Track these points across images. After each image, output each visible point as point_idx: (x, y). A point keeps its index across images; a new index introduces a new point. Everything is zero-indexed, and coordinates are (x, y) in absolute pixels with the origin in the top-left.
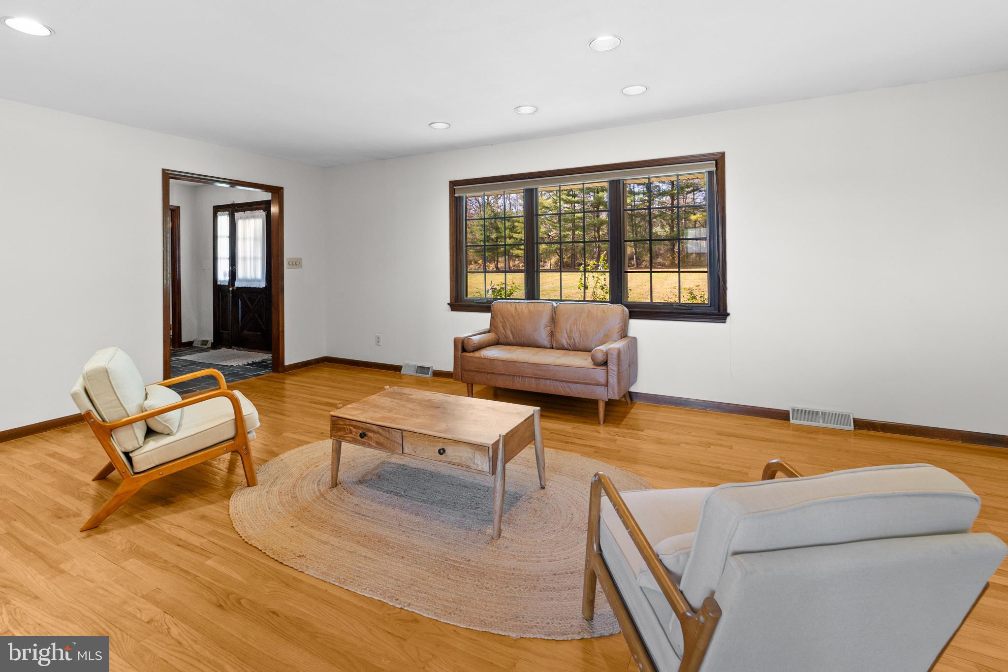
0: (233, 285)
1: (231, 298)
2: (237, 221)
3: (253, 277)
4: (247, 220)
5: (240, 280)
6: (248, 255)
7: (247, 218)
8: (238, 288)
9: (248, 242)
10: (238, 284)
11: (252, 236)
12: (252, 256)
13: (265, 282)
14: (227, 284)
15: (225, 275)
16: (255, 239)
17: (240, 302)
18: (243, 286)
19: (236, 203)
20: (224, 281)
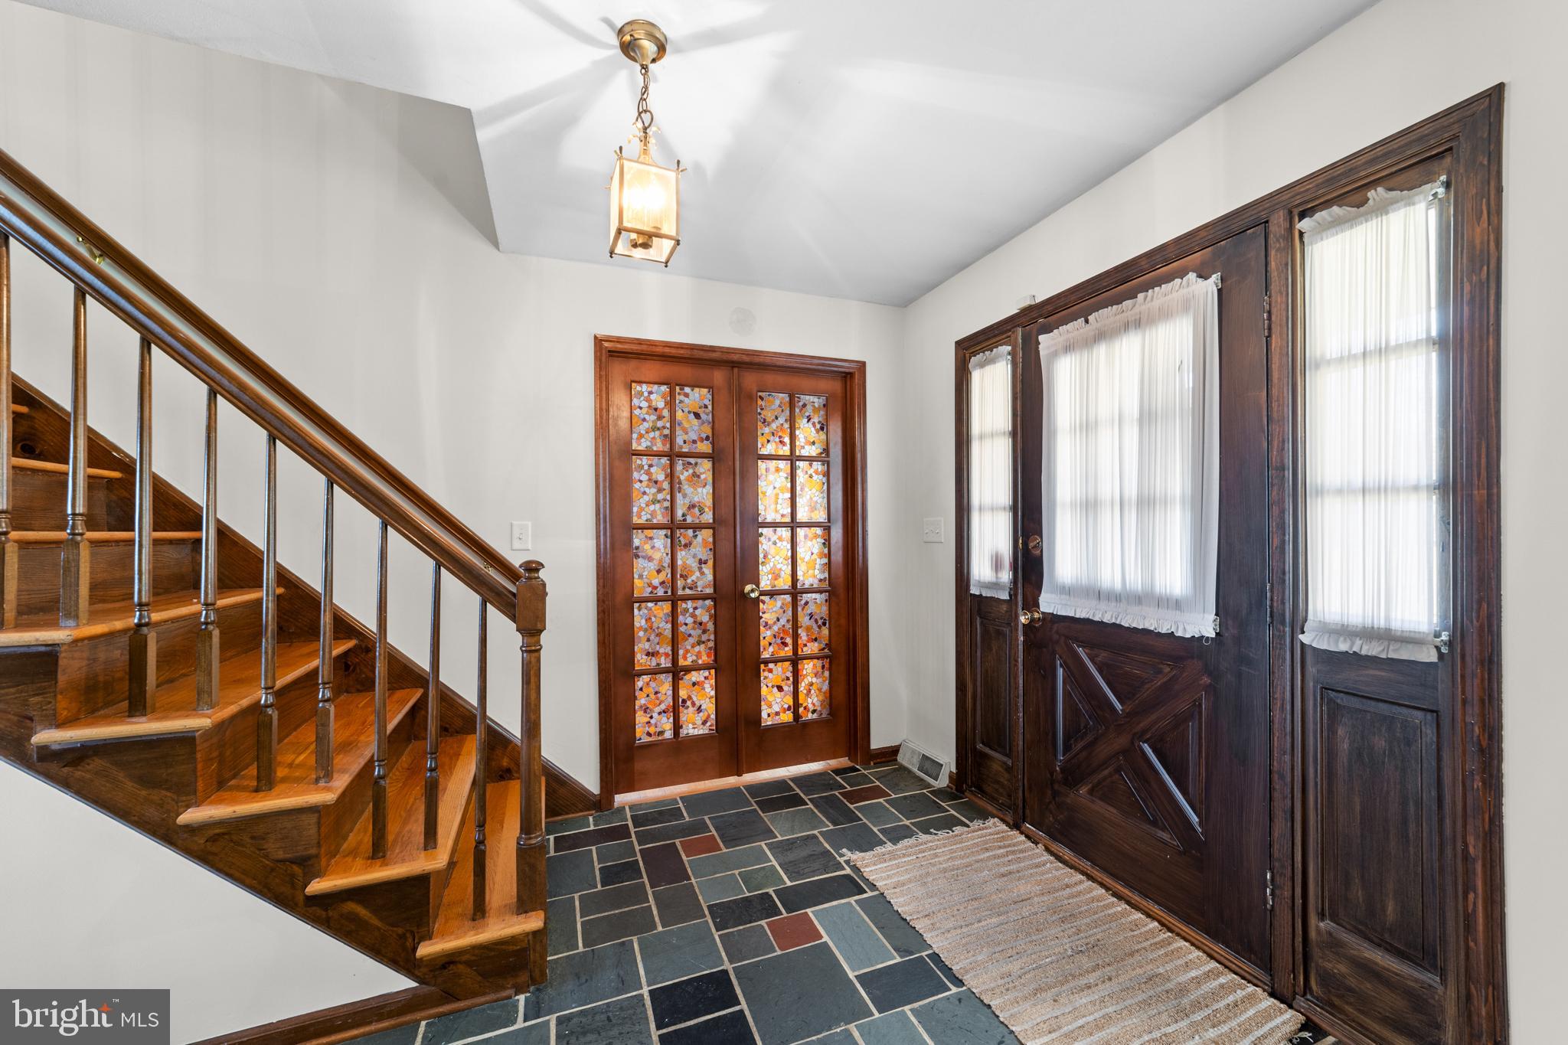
0: (1032, 604)
1: (1021, 647)
2: (1050, 363)
3: (1135, 581)
4: (1101, 350)
5: (1067, 591)
6: (1107, 489)
7: (1101, 336)
8: (1053, 619)
9: (1106, 439)
10: (1049, 603)
11: (1132, 408)
12: (1132, 491)
13: (1212, 616)
14: (1005, 596)
15: (997, 565)
16: (1147, 417)
17: (1060, 672)
18: (1081, 614)
19: (1039, 300)
20: (995, 585)
